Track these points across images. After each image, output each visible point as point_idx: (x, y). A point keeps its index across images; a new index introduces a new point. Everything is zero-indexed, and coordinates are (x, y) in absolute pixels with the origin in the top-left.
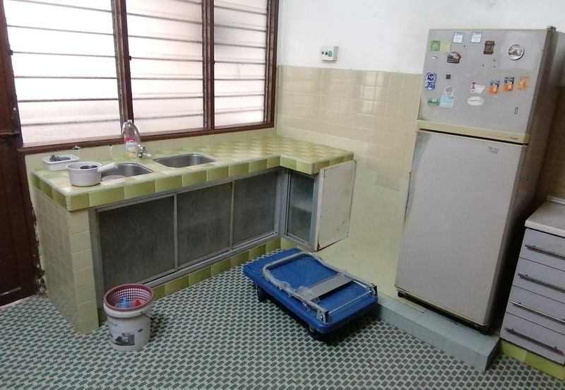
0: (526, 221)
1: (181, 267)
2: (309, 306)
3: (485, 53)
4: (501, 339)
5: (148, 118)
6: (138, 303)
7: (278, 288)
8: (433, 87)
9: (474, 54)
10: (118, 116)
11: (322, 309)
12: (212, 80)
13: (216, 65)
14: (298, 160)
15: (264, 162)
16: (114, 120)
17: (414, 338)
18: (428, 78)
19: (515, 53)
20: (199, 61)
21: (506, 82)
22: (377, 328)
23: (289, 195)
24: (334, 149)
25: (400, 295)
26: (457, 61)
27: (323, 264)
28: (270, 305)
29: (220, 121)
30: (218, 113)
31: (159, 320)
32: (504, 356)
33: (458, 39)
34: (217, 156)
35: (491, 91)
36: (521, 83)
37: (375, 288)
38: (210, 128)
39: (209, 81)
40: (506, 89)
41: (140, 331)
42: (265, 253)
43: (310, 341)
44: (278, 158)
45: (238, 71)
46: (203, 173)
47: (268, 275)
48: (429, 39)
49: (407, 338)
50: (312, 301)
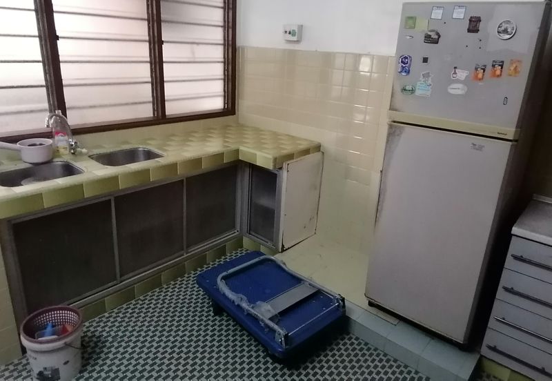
0: (513, 228)
1: (123, 278)
2: (267, 326)
3: (469, 31)
4: (482, 356)
5: (84, 108)
6: (64, 330)
7: (233, 302)
8: (408, 72)
9: (455, 33)
10: (46, 105)
11: (281, 331)
12: (161, 62)
13: (165, 47)
14: (258, 153)
15: (221, 155)
16: (41, 111)
17: (385, 355)
18: (402, 62)
19: (505, 31)
20: (145, 41)
21: (494, 66)
22: (345, 344)
23: (250, 191)
24: (299, 139)
25: (371, 304)
26: (436, 42)
27: (286, 269)
28: (225, 318)
29: (171, 109)
30: (168, 101)
31: (96, 343)
32: (485, 374)
33: (437, 14)
34: (166, 150)
35: (476, 77)
36: (512, 68)
37: (343, 300)
38: (160, 117)
39: (157, 63)
40: (494, 75)
41: (66, 363)
42: (224, 254)
43: (269, 365)
44: (237, 151)
45: (193, 53)
46: (146, 172)
47: (223, 287)
48: (403, 14)
49: (378, 355)
50: (271, 319)
